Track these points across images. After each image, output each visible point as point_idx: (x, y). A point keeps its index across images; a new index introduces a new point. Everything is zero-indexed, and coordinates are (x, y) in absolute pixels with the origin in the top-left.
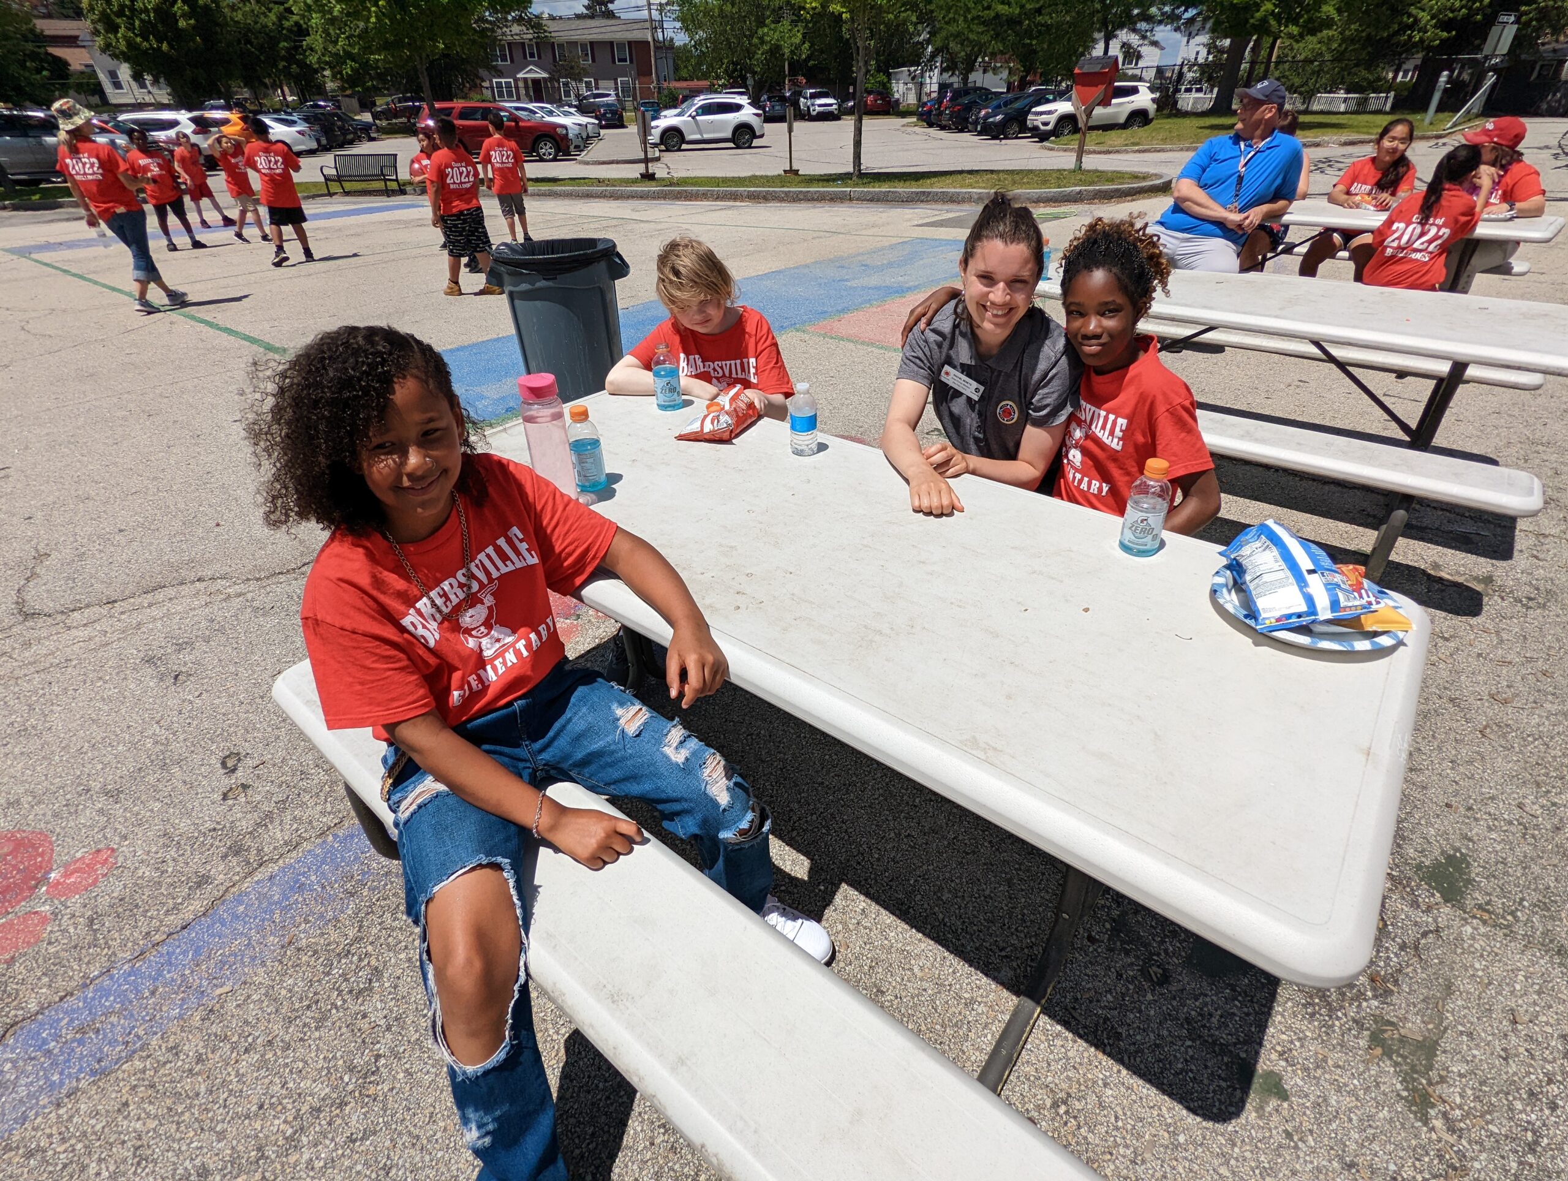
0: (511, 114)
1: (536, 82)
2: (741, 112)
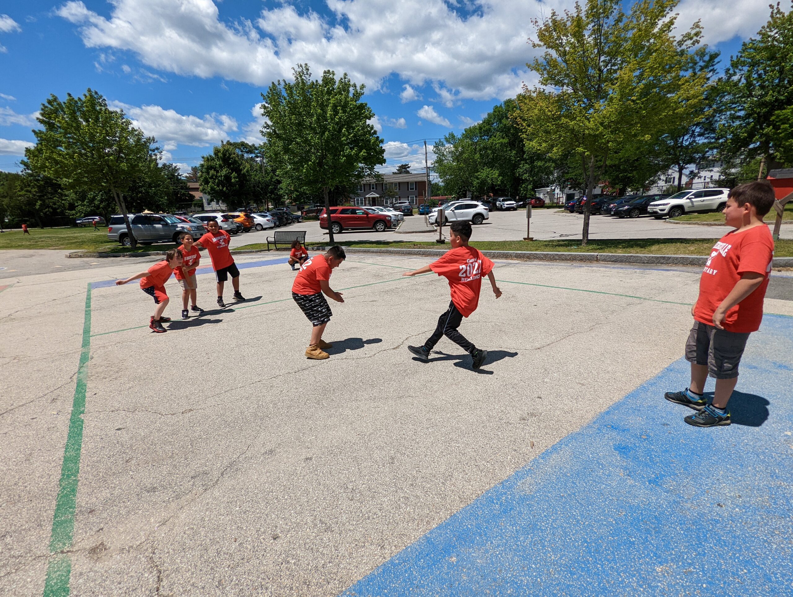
0: (365, 211)
2: (477, 208)
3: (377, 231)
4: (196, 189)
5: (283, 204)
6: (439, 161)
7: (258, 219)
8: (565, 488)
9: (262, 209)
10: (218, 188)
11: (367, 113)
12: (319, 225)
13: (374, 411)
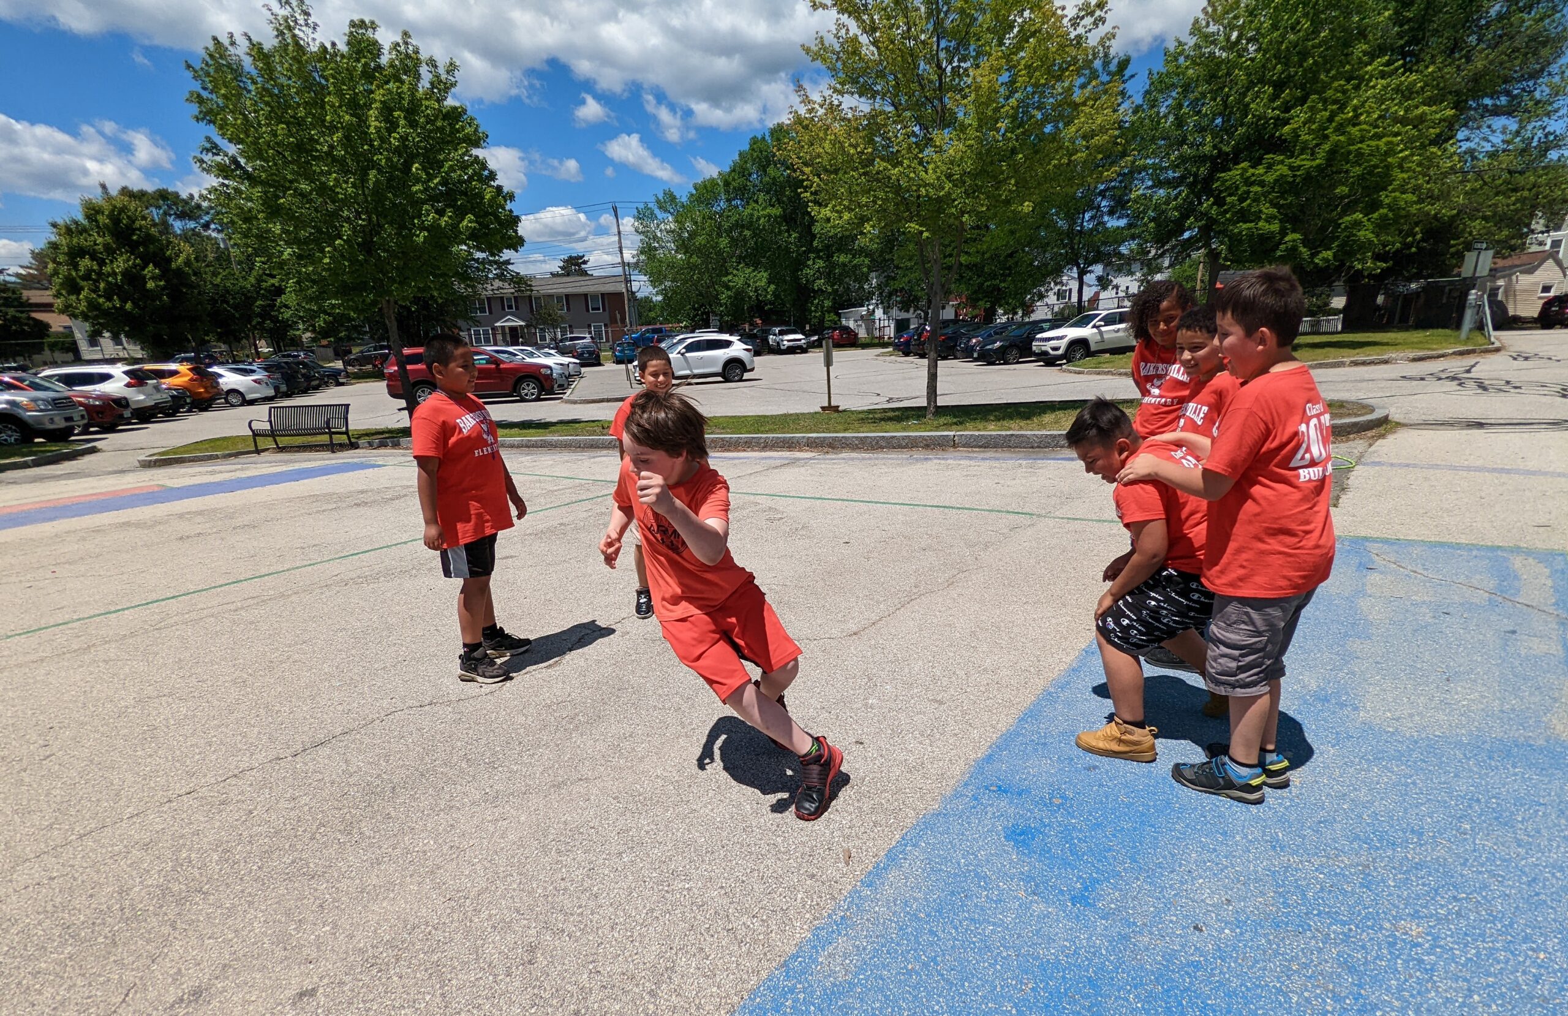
0: (492, 356)
1: (513, 329)
2: (731, 348)
3: (523, 400)
4: (47, 307)
5: (296, 343)
6: (648, 250)
8: (915, 950)
9: (240, 354)
10: (108, 304)
11: (469, 130)
12: (386, 391)
13: (492, 829)
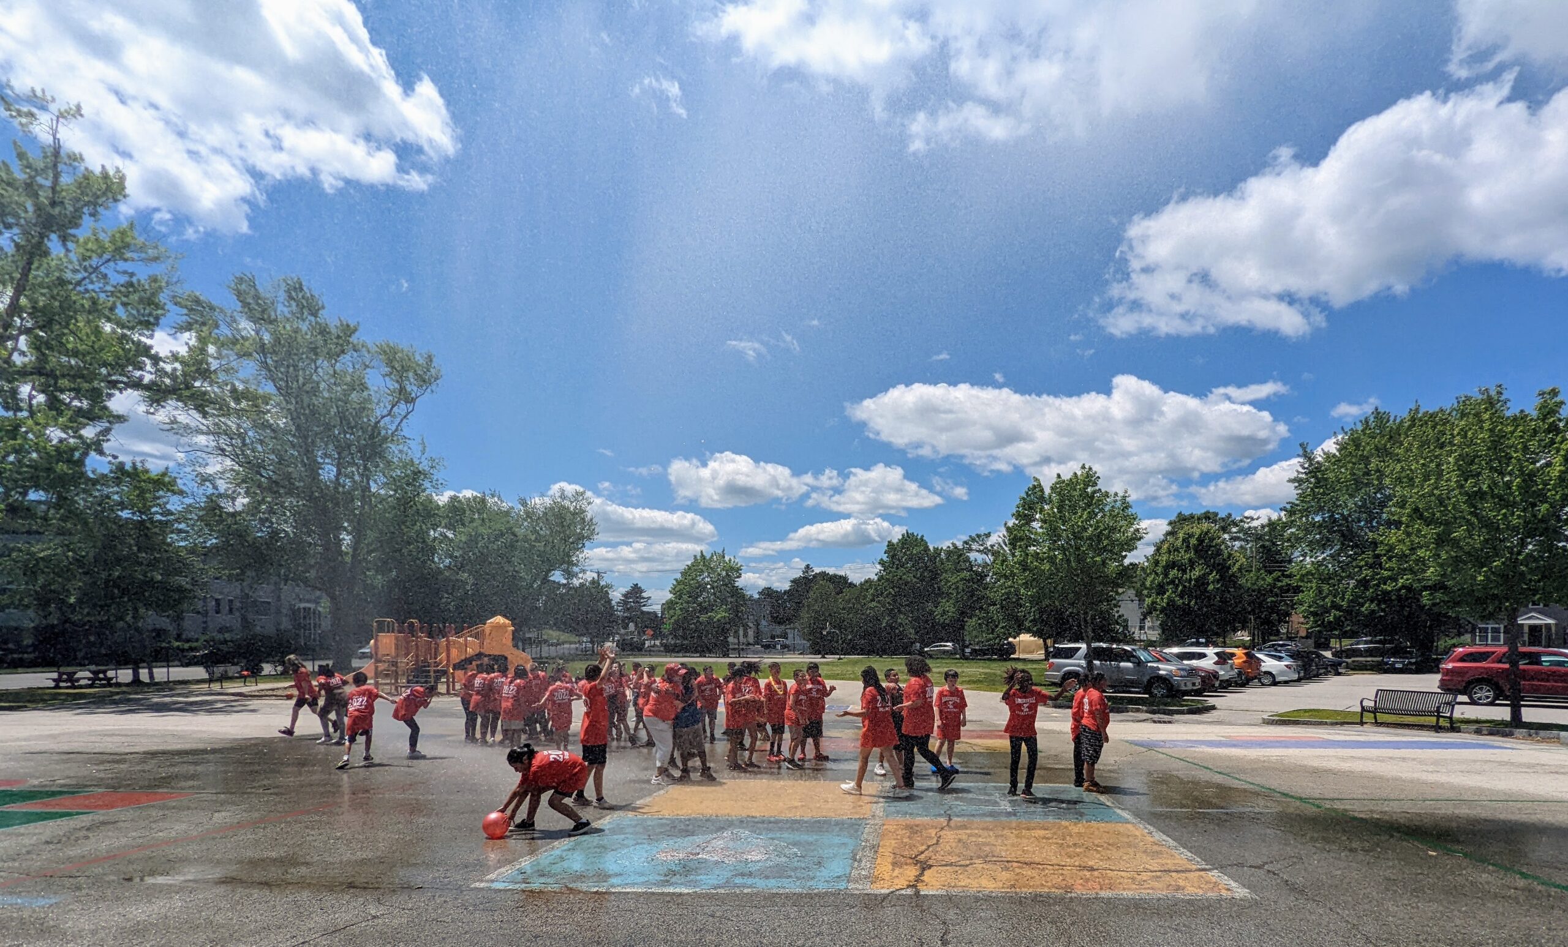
1: (1534, 628)
7: (1269, 664)
